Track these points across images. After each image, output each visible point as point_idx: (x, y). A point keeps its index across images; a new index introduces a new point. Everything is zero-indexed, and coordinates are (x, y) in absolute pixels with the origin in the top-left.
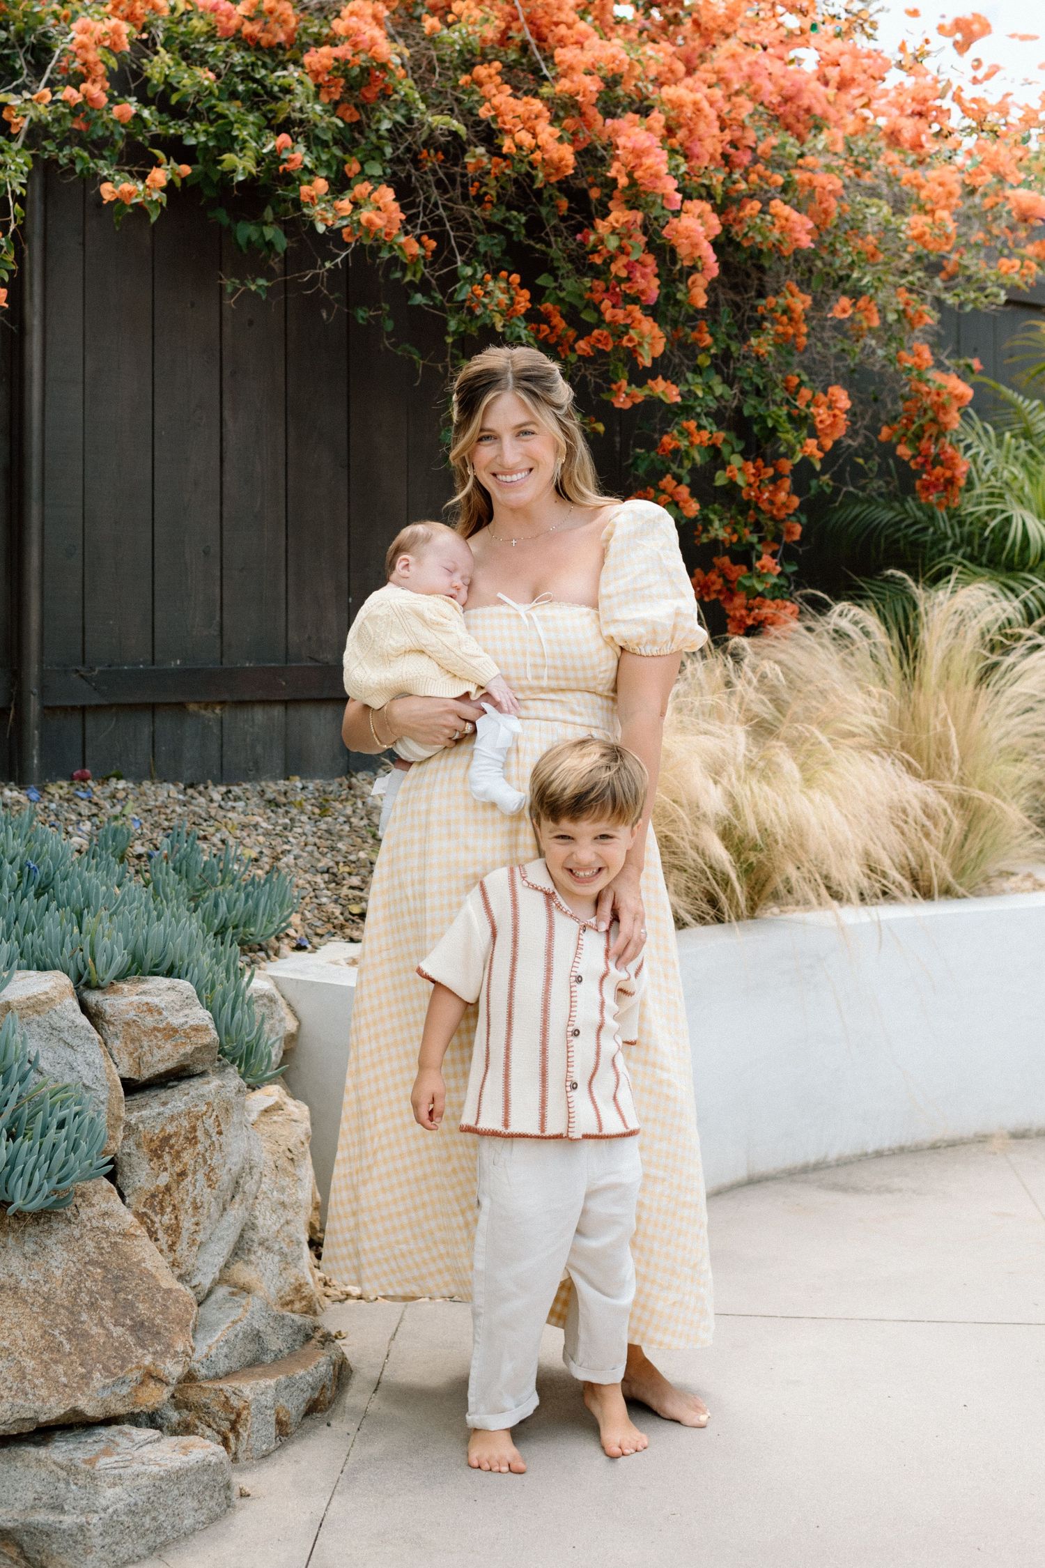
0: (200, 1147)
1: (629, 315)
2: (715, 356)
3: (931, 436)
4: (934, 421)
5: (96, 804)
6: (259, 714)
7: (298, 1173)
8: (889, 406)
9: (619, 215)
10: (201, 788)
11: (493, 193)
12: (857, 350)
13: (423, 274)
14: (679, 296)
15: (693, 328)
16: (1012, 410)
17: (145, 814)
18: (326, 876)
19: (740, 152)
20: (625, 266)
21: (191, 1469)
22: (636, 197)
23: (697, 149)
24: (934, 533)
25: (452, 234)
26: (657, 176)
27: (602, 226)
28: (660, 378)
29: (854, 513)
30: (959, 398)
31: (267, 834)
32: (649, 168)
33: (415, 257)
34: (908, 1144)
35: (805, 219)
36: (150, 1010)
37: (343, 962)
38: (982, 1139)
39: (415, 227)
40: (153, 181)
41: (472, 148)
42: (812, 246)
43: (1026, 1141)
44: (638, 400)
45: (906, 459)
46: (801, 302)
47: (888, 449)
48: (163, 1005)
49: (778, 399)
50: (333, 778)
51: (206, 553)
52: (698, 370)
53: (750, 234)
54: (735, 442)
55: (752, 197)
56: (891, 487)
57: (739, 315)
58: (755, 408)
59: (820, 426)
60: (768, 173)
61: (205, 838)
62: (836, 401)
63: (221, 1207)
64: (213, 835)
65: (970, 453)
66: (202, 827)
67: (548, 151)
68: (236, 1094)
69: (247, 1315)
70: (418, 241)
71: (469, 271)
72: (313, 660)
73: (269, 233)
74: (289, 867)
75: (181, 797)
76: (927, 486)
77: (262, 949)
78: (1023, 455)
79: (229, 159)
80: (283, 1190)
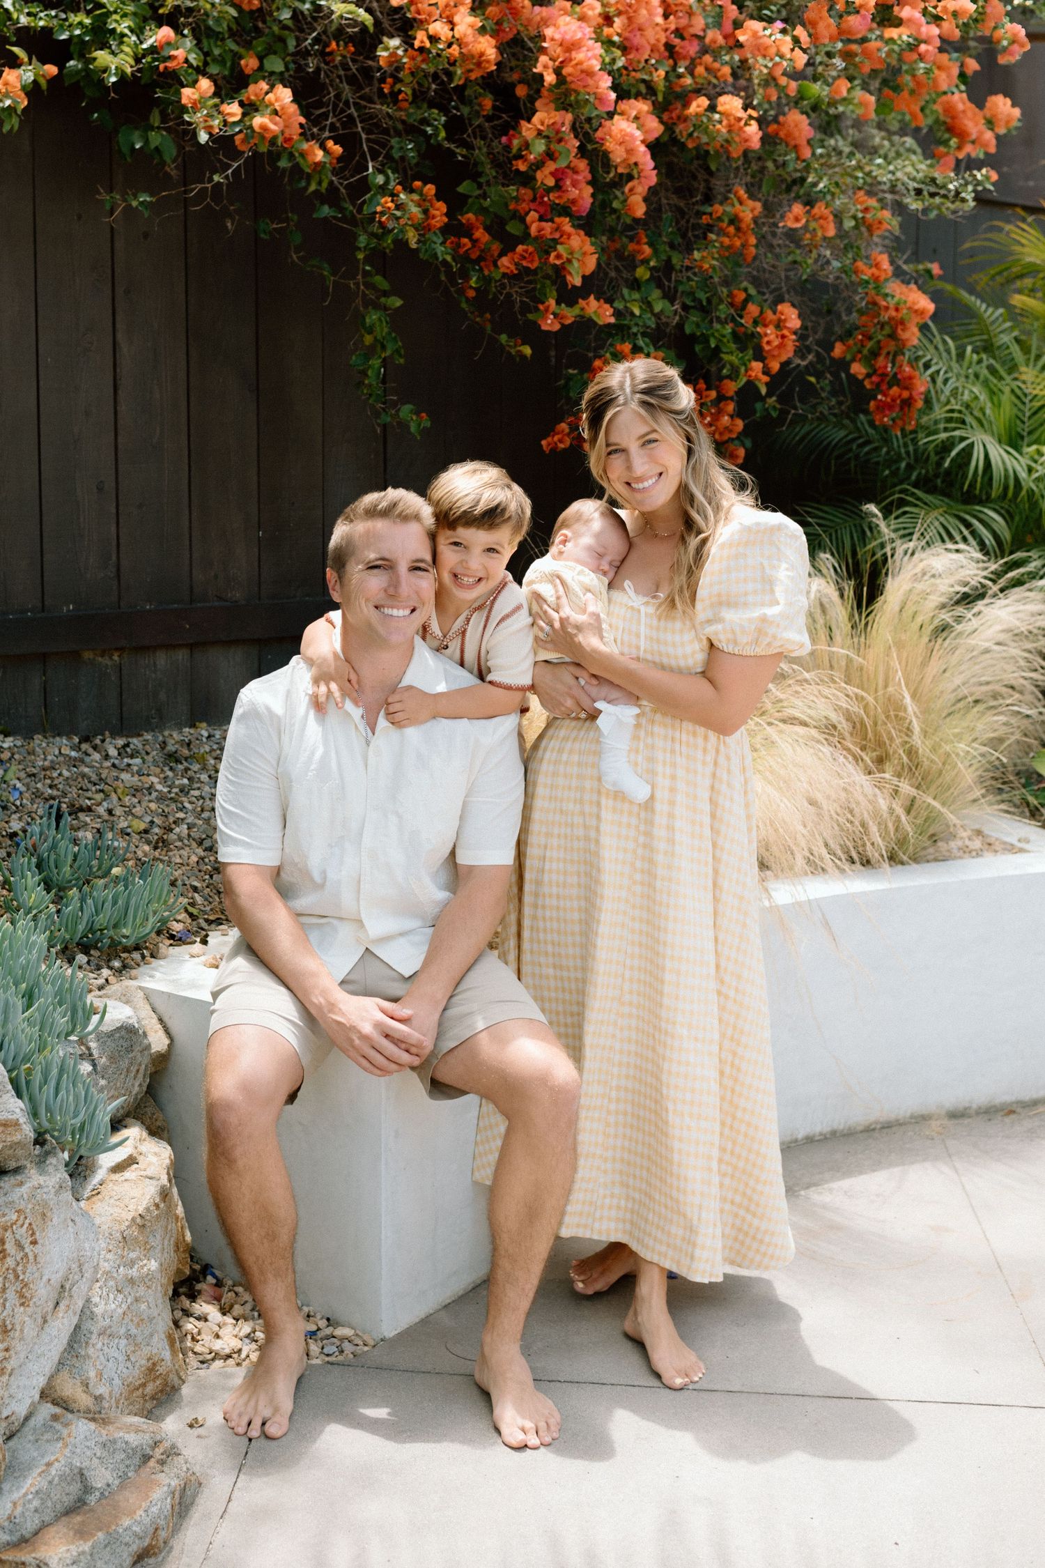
0: (10, 1261)
1: (557, 229)
2: (652, 269)
3: (888, 353)
4: (892, 337)
6: (162, 659)
8: (845, 318)
9: (544, 117)
10: (98, 741)
11: (409, 90)
12: (810, 261)
13: (331, 182)
14: (615, 205)
15: (631, 239)
16: (974, 321)
17: (28, 780)
19: (686, 43)
20: (552, 174)
22: (565, 97)
23: (637, 40)
24: (888, 453)
25: (364, 136)
26: (589, 73)
27: (527, 130)
28: (592, 297)
29: (803, 432)
30: (921, 313)
31: (161, 798)
32: (580, 63)
33: (319, 165)
34: (841, 1127)
38: (921, 1119)
39: (322, 129)
40: (7, 84)
41: (385, 39)
42: (762, 146)
43: (966, 1121)
44: (568, 322)
45: (860, 377)
46: (749, 210)
47: (841, 367)
49: (723, 316)
51: (100, 489)
52: (635, 285)
53: (695, 134)
54: (675, 361)
55: (698, 92)
56: (843, 407)
57: (683, 222)
58: (698, 325)
59: (767, 348)
60: (716, 65)
61: (89, 809)
62: (785, 320)
63: (40, 1320)
64: (99, 804)
65: (929, 372)
66: (89, 794)
67: (467, 44)
68: (57, 1193)
69: (67, 1452)
70: (323, 147)
71: (380, 179)
72: (220, 598)
73: (156, 139)
74: (180, 839)
75: (73, 754)
76: (882, 407)
77: (137, 948)
78: (984, 372)
79: (102, 57)
80: (132, 1263)
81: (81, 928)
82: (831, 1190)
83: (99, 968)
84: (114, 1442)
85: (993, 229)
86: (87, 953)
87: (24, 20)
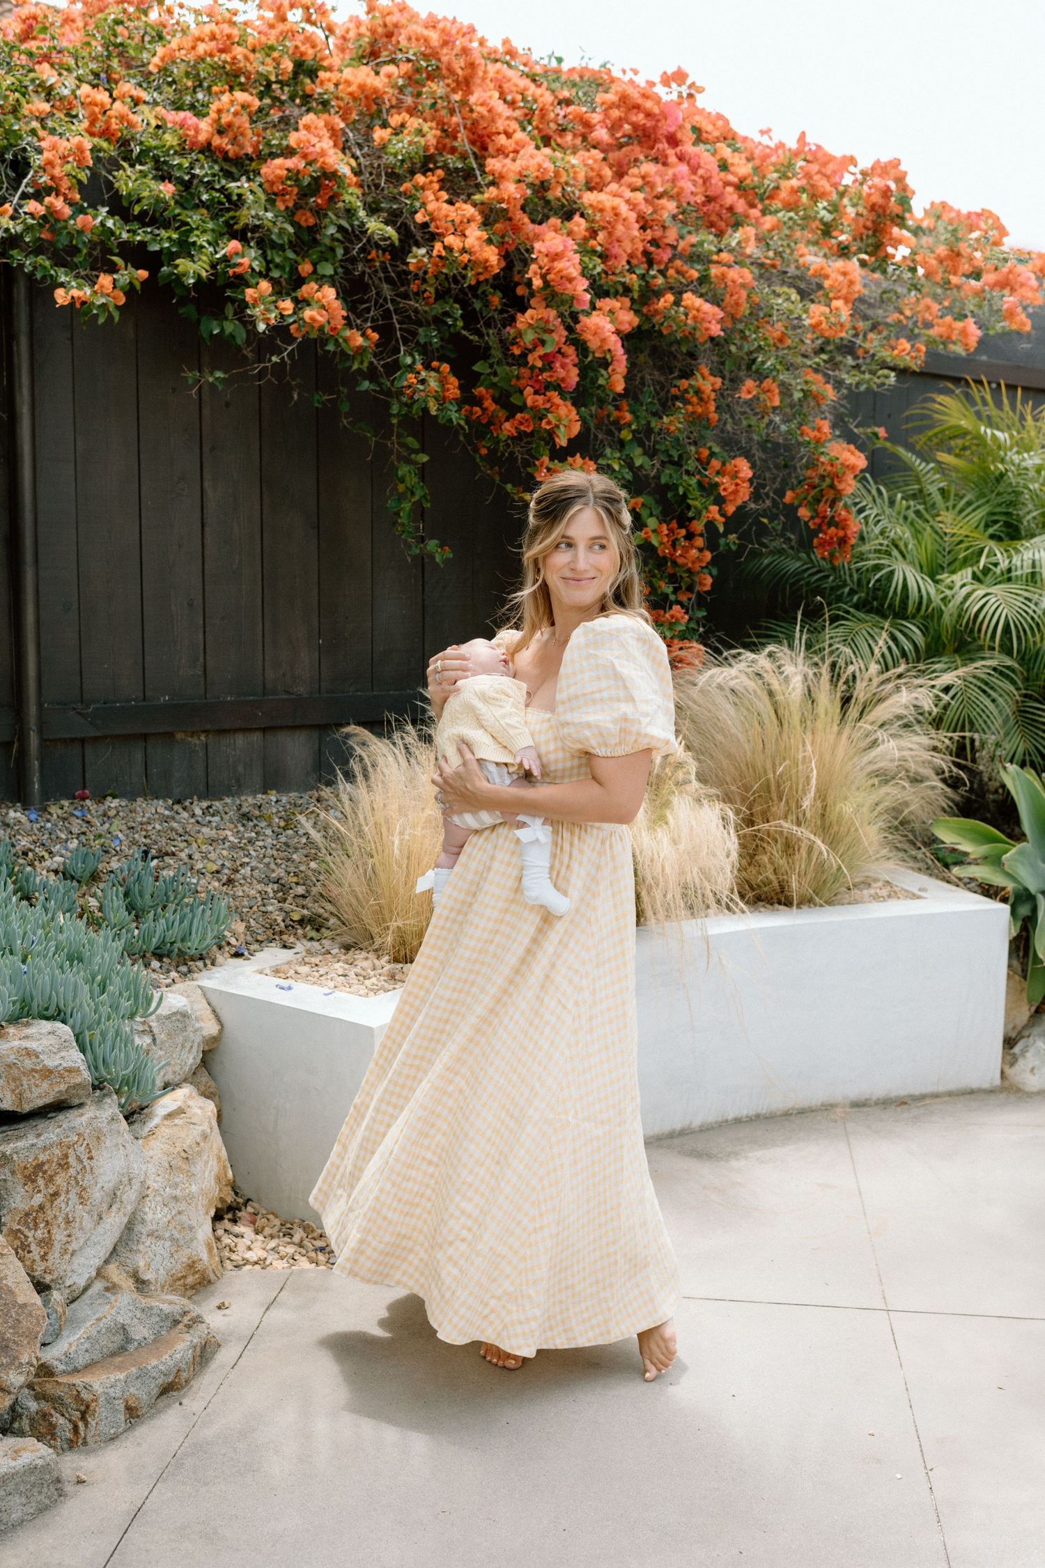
0: (72, 1171)
1: (548, 401)
2: (633, 432)
3: (828, 500)
4: (832, 486)
5: (88, 822)
6: (240, 740)
7: (193, 1169)
8: (798, 471)
9: (535, 312)
10: (187, 803)
11: (432, 290)
12: (764, 425)
13: (371, 362)
14: (600, 381)
15: (615, 408)
16: (908, 473)
17: (128, 831)
18: (276, 886)
19: (660, 250)
20: (542, 357)
21: (17, 1473)
22: (552, 295)
23: (616, 250)
24: (835, 579)
25: (398, 327)
26: (568, 279)
27: (522, 321)
28: (578, 456)
29: (762, 565)
30: (854, 466)
31: (233, 847)
32: (560, 271)
33: (360, 348)
35: (716, 309)
36: (28, 1054)
37: (268, 971)
38: (828, 1107)
39: (365, 321)
40: (102, 287)
41: (414, 249)
42: (722, 334)
43: (865, 1109)
45: (806, 519)
46: (710, 384)
47: (791, 510)
48: (39, 1050)
49: (691, 469)
50: (306, 791)
51: (190, 605)
52: (618, 445)
53: (666, 324)
54: (654, 505)
55: (667, 290)
58: (671, 477)
59: (724, 494)
60: (685, 268)
61: (173, 854)
62: (740, 471)
63: (96, 1217)
64: (182, 851)
65: (863, 515)
66: (175, 843)
67: (475, 253)
68: (109, 1123)
69: (113, 1312)
70: (363, 335)
71: (409, 360)
72: (288, 692)
73: (229, 327)
74: (244, 878)
75: (167, 813)
76: (823, 544)
77: (201, 958)
78: (911, 515)
79: (183, 264)
80: (176, 1185)
81: (154, 940)
82: (746, 1158)
83: (168, 971)
84: (151, 1308)
85: (925, 400)
86: (160, 960)
87: (125, 236)
